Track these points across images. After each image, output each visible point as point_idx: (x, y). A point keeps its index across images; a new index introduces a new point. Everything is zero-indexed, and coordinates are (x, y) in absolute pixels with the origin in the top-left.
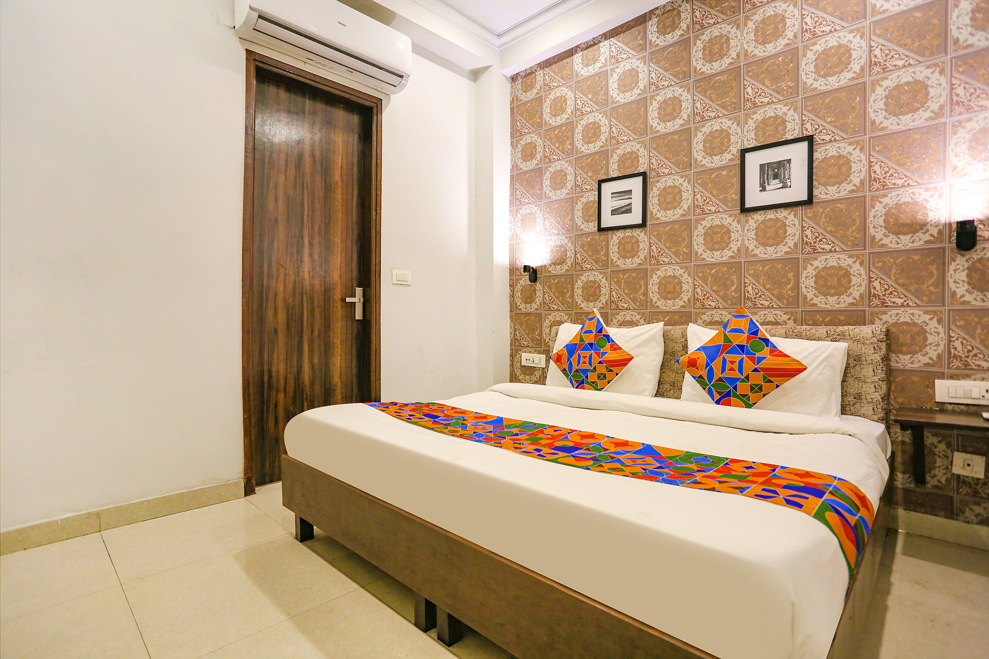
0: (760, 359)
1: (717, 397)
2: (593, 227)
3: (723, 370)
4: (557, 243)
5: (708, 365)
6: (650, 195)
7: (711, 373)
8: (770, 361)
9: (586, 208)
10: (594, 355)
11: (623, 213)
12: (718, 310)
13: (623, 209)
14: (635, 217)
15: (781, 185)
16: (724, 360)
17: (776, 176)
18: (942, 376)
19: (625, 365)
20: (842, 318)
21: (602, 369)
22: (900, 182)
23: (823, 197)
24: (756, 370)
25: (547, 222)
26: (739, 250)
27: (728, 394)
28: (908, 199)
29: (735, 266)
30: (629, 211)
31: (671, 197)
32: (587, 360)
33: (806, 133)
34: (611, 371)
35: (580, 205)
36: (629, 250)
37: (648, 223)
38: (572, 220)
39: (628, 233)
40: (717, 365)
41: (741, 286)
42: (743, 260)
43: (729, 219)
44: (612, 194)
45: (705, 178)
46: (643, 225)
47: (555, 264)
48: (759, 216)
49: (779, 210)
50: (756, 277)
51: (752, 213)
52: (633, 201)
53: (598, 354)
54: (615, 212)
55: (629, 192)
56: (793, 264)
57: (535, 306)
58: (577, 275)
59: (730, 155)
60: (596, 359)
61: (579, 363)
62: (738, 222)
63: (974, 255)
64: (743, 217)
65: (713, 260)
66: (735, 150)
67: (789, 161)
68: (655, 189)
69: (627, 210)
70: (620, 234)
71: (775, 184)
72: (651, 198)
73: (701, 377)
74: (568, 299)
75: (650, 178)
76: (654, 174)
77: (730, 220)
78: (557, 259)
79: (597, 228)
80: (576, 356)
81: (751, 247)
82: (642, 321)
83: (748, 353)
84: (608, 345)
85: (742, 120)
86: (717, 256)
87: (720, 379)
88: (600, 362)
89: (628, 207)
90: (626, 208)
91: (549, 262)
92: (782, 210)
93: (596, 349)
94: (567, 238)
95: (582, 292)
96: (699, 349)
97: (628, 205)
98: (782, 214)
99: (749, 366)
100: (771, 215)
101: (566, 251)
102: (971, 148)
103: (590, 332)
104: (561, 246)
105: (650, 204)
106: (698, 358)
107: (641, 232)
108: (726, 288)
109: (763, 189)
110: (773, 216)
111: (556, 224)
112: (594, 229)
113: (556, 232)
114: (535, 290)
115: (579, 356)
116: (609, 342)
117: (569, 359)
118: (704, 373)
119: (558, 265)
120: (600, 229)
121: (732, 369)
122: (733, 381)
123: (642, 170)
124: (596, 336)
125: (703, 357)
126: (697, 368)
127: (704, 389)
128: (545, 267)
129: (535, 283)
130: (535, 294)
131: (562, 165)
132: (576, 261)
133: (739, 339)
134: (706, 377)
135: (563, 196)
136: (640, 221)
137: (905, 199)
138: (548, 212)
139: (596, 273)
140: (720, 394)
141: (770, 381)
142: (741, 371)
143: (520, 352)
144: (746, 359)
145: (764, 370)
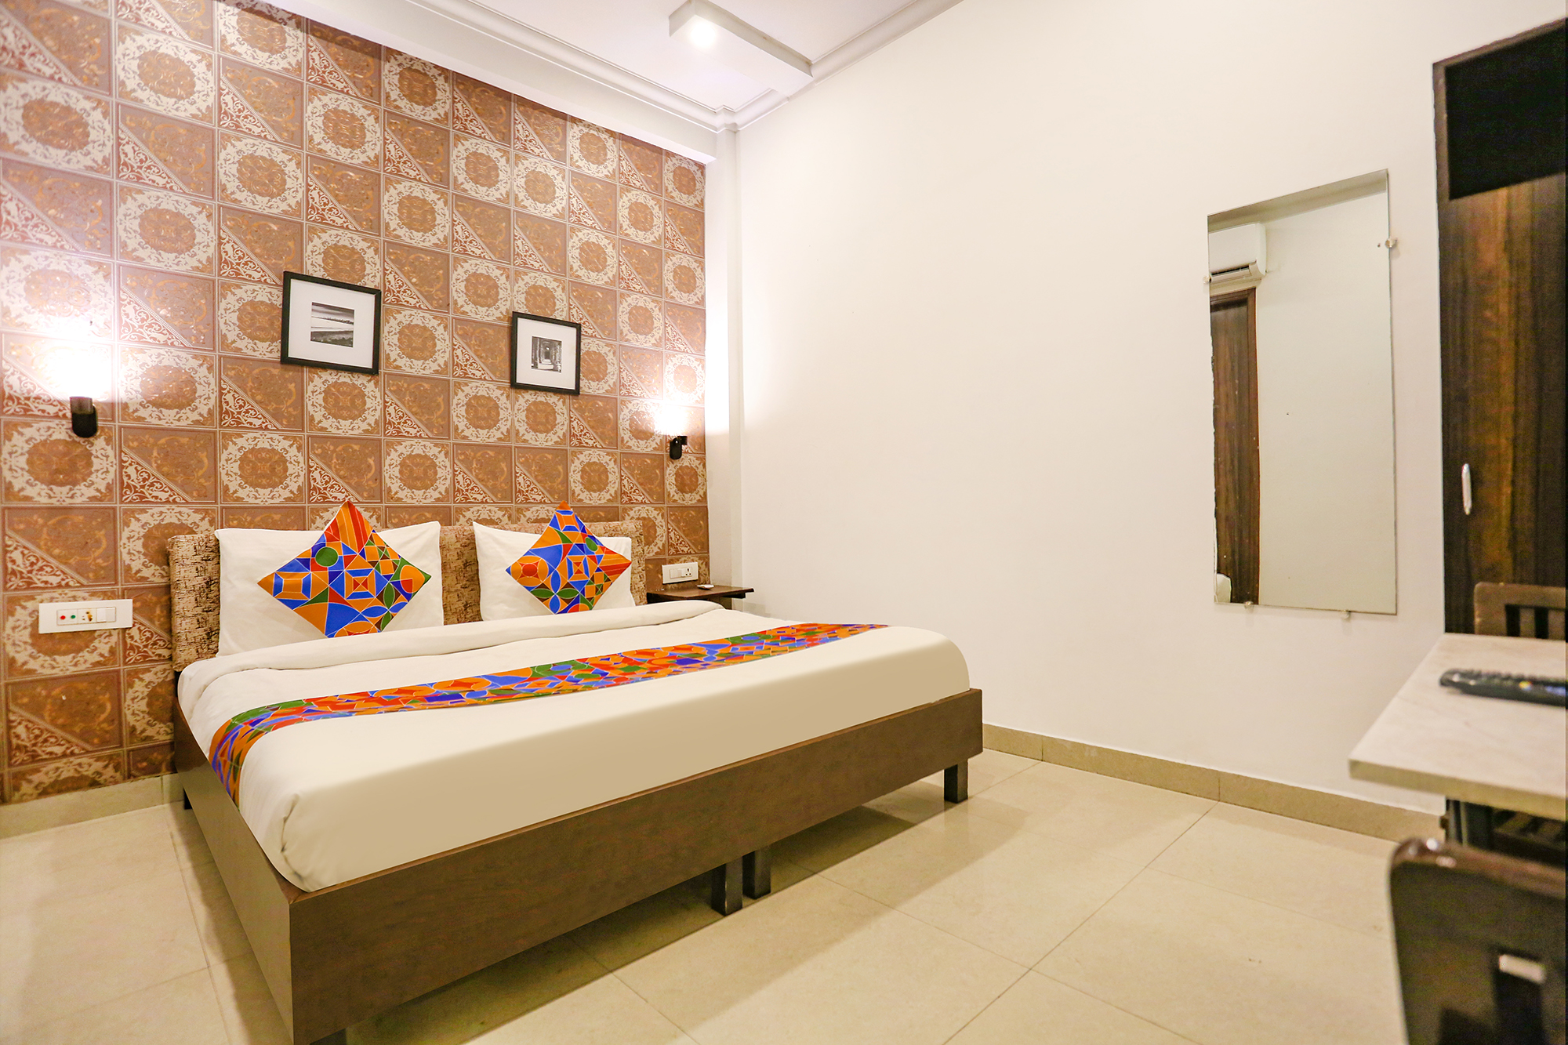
0: (600, 557)
1: (562, 606)
2: (268, 350)
3: (570, 574)
4: (166, 362)
5: (551, 570)
6: (385, 328)
7: (556, 579)
8: (606, 560)
9: (249, 311)
11: (335, 342)
12: (486, 505)
13: (336, 337)
14: (360, 355)
15: (552, 367)
16: (569, 563)
17: (548, 356)
18: (665, 562)
20: (602, 514)
22: (638, 392)
23: (586, 390)
24: (598, 570)
25: (130, 309)
26: (508, 431)
27: (577, 601)
28: (644, 410)
29: (503, 451)
30: (348, 343)
31: (418, 343)
33: (572, 320)
35: (231, 302)
36: (345, 404)
37: (382, 371)
38: (211, 324)
39: (345, 378)
40: (561, 569)
41: (512, 476)
42: (513, 445)
43: (494, 390)
44: (313, 304)
45: (466, 328)
46: (373, 372)
47: (158, 404)
48: (529, 396)
49: (549, 394)
50: (527, 464)
51: (522, 391)
52: (355, 328)
54: (317, 336)
55: (351, 312)
56: (561, 456)
57: (82, 494)
58: (224, 435)
59: (494, 315)
62: (508, 397)
63: (678, 463)
64: (513, 393)
65: (478, 440)
66: (503, 308)
67: (560, 343)
68: (393, 322)
69: (345, 340)
70: (329, 377)
71: (545, 364)
72: (386, 334)
73: (543, 586)
74: (201, 481)
75: (384, 302)
76: (391, 298)
77: (498, 393)
78: (168, 396)
79: (277, 355)
81: (522, 431)
82: (373, 521)
83: (588, 552)
85: (512, 276)
86: (481, 436)
87: (568, 585)
89: (346, 337)
90: (341, 336)
91: (140, 398)
92: (551, 394)
94: (195, 357)
95: (241, 467)
96: (528, 553)
97: (346, 332)
98: (553, 399)
99: (591, 566)
100: (541, 397)
101: (191, 382)
102: (675, 378)
104: (178, 370)
105: (386, 343)
106: (537, 564)
107: (369, 381)
108: (496, 478)
109: (535, 366)
110: (543, 399)
111: (162, 322)
112: (270, 355)
113: (162, 338)
114: (88, 455)
118: (547, 580)
119: (169, 407)
120: (286, 360)
121: (579, 572)
122: (581, 584)
123: (371, 286)
125: (542, 562)
126: (537, 576)
127: (542, 600)
128: (125, 406)
129: (91, 439)
130: (90, 464)
131: (177, 202)
132: (221, 407)
133: (576, 538)
134: (550, 586)
135: (182, 269)
136: (369, 365)
137: (642, 409)
138: (132, 289)
139: (275, 436)
140: (567, 601)
141: (608, 580)
142: (587, 573)
143: (30, 605)
144: (588, 559)
145: (605, 568)
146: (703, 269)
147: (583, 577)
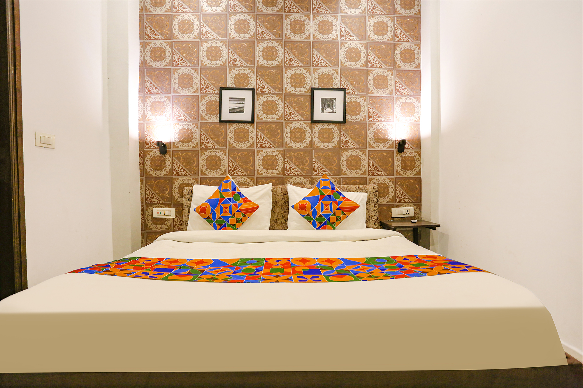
0: (340, 203)
1: (318, 225)
2: (215, 118)
3: (322, 210)
4: (185, 127)
5: (312, 208)
6: (257, 104)
7: (315, 212)
8: (344, 204)
9: (209, 105)
10: (233, 206)
11: (238, 112)
12: (299, 177)
13: (238, 110)
14: (247, 116)
15: (331, 111)
16: (322, 205)
17: (329, 106)
18: (393, 206)
19: (254, 211)
20: (358, 181)
21: (239, 215)
22: (379, 119)
23: (350, 120)
24: (338, 209)
25: (175, 110)
26: (310, 143)
27: (325, 223)
28: (382, 128)
29: (307, 152)
30: (243, 112)
31: (270, 108)
32: (228, 210)
33: (342, 87)
34: (245, 216)
35: (204, 102)
36: (242, 137)
37: (255, 121)
38: (198, 111)
39: (241, 126)
41: (311, 163)
42: (312, 149)
43: (304, 125)
44: (230, 98)
45: (290, 98)
46: (252, 122)
47: (183, 142)
48: (320, 126)
49: (330, 124)
50: (319, 158)
51: (317, 124)
52: (245, 105)
53: (236, 205)
54: (232, 111)
55: (243, 99)
56: (336, 153)
57: (164, 172)
58: (201, 151)
59: (304, 90)
60: (234, 209)
61: (221, 212)
62: (310, 127)
63: (403, 154)
64: (312, 125)
65: (296, 147)
66: (308, 87)
67: (335, 99)
68: (260, 101)
69: (241, 111)
70: (235, 126)
71: (328, 110)
72: (257, 106)
73: (308, 215)
74: (195, 168)
75: (256, 93)
76: (259, 91)
77: (305, 126)
78: (185, 138)
79: (218, 120)
80: (218, 208)
81: (316, 142)
82: (251, 183)
83: (334, 200)
84: (241, 198)
85: (312, 71)
86: (297, 146)
87: (320, 215)
88: (238, 211)
89: (242, 109)
90: (240, 109)
91: (178, 140)
92: (331, 124)
93: (234, 202)
94: (193, 124)
95: (206, 163)
96: (304, 199)
97: (242, 107)
98: (332, 126)
99: (335, 206)
100: (326, 126)
101: (192, 133)
102: (401, 109)
103: (228, 190)
104: (188, 129)
105: (257, 109)
106: (306, 204)
107: (251, 126)
108: (303, 164)
109: (323, 112)
110: (327, 127)
111: (184, 113)
112: (215, 120)
113: (183, 118)
114: (164, 160)
115: (221, 207)
116: (241, 197)
117: (212, 210)
118: (310, 213)
119: (186, 143)
120: (221, 121)
121: (327, 209)
122: (327, 216)
123: (251, 87)
124: (233, 193)
125: (309, 204)
126: (306, 210)
127: (309, 222)
128: (174, 143)
129: (165, 155)
130: (165, 163)
131: (188, 70)
132: (200, 141)
133: (329, 192)
134: (311, 215)
135: (190, 93)
136: (250, 119)
137: (381, 127)
138: (176, 103)
139: (217, 151)
140: (320, 223)
141: (345, 214)
142: (331, 210)
143: (151, 208)
144: (333, 203)
145: (342, 208)
146: (420, 48)
147: (329, 212)
